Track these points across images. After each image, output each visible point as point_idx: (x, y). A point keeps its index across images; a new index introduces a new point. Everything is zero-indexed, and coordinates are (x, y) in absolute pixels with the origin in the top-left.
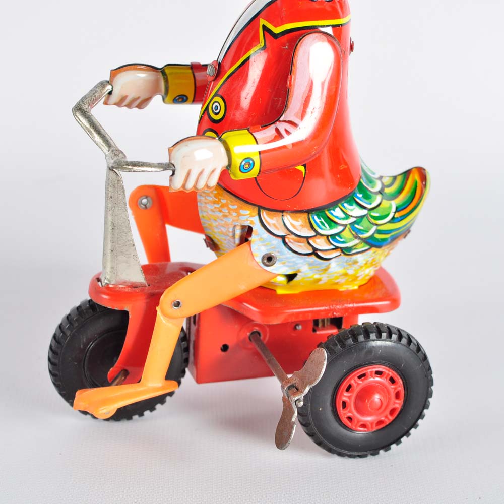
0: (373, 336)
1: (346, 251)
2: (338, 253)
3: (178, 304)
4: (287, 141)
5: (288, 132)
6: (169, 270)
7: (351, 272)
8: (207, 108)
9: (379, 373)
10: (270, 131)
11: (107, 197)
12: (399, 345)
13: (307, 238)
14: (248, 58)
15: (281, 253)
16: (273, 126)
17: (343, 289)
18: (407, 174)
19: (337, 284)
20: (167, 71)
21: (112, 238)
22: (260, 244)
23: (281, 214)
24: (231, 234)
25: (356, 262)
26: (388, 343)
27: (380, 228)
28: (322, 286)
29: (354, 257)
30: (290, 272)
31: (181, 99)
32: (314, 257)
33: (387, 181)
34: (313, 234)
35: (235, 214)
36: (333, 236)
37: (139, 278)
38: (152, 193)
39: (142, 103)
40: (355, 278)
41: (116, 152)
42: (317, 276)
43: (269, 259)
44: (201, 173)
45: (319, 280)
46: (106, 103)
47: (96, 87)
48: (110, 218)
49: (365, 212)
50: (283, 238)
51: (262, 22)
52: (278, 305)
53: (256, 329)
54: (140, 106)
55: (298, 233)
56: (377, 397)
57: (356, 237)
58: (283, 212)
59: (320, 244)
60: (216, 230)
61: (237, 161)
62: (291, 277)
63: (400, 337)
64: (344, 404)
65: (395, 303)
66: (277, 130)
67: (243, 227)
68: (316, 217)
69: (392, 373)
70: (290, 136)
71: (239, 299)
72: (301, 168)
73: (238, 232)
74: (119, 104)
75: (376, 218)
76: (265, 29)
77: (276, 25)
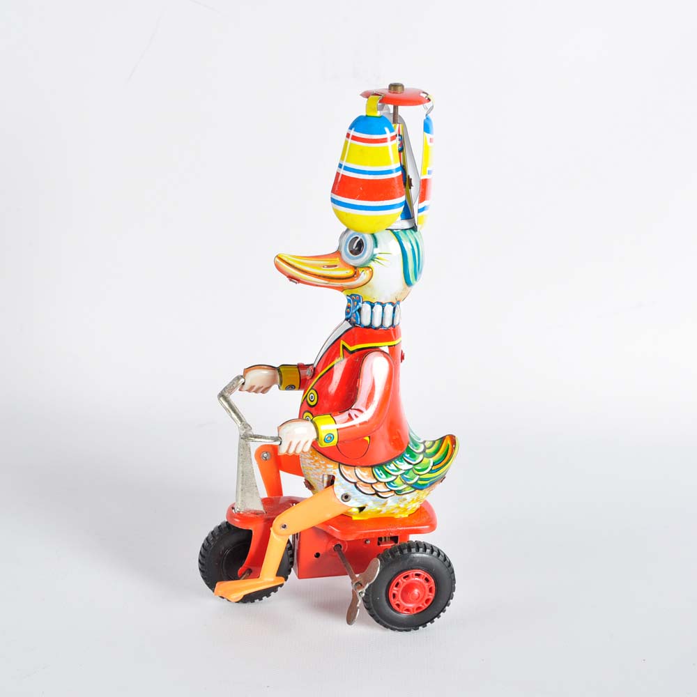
0: (413, 550)
1: (398, 492)
2: (393, 493)
3: (285, 527)
4: (356, 422)
5: (356, 416)
6: (281, 501)
7: (402, 506)
8: (306, 396)
9: (418, 575)
10: (345, 416)
11: (239, 455)
12: (431, 557)
13: (371, 484)
14: (333, 366)
15: (354, 493)
16: (347, 412)
17: (398, 516)
18: (443, 439)
19: (393, 513)
20: (281, 370)
21: (242, 481)
22: (340, 487)
23: (354, 468)
24: (321, 480)
25: (405, 499)
26: (424, 555)
27: (421, 477)
28: (382, 514)
29: (404, 496)
30: (361, 506)
31: (291, 387)
32: (376, 496)
33: (428, 444)
34: (375, 481)
35: (323, 467)
36: (389, 483)
37: (259, 507)
38: (271, 449)
39: (265, 390)
40: (406, 510)
41: (246, 426)
42: (379, 509)
43: (346, 497)
44: (298, 444)
45: (381, 511)
46: (240, 390)
47: (234, 380)
48: (241, 468)
49: (411, 466)
50: (355, 484)
51: (342, 343)
52: (352, 528)
53: (339, 543)
54: (263, 392)
55: (365, 481)
56: (416, 591)
57: (405, 483)
58: (355, 466)
59: (380, 488)
60: (312, 477)
61: (323, 435)
62: (361, 509)
63: (432, 551)
64: (394, 595)
65: (432, 527)
66: (349, 415)
67: (329, 476)
68: (377, 470)
69: (426, 575)
70: (358, 418)
71: (327, 523)
72: (367, 438)
73: (326, 479)
74: (249, 391)
75: (419, 470)
76: (344, 347)
77: (351, 345)
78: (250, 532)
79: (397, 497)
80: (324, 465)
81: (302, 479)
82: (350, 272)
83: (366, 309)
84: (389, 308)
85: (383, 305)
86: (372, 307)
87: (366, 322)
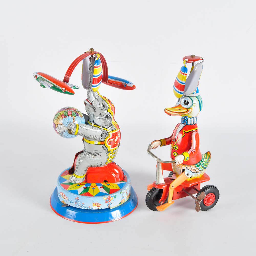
2: (200, 171)
3: (173, 186)
5: (193, 151)
8: (173, 148)
15: (190, 173)
18: (207, 153)
20: (161, 141)
21: (159, 175)
22: (186, 172)
23: (190, 166)
24: (180, 171)
27: (206, 165)
30: (191, 176)
32: (196, 173)
33: (204, 155)
34: (196, 168)
35: (181, 167)
36: (199, 168)
37: (164, 182)
42: (195, 176)
43: (188, 174)
44: (180, 162)
47: (149, 146)
49: (203, 162)
50: (191, 170)
51: (183, 130)
52: (188, 183)
53: (183, 188)
55: (193, 169)
57: (203, 167)
59: (197, 170)
60: (176, 170)
61: (186, 158)
62: (191, 177)
66: (191, 151)
68: (196, 165)
73: (182, 170)
74: (153, 148)
75: (205, 163)
76: (184, 132)
77: (187, 131)
78: (163, 189)
79: (201, 172)
80: (181, 166)
82: (186, 110)
83: (189, 120)
84: (195, 118)
85: (193, 118)
86: (191, 119)
87: (189, 123)
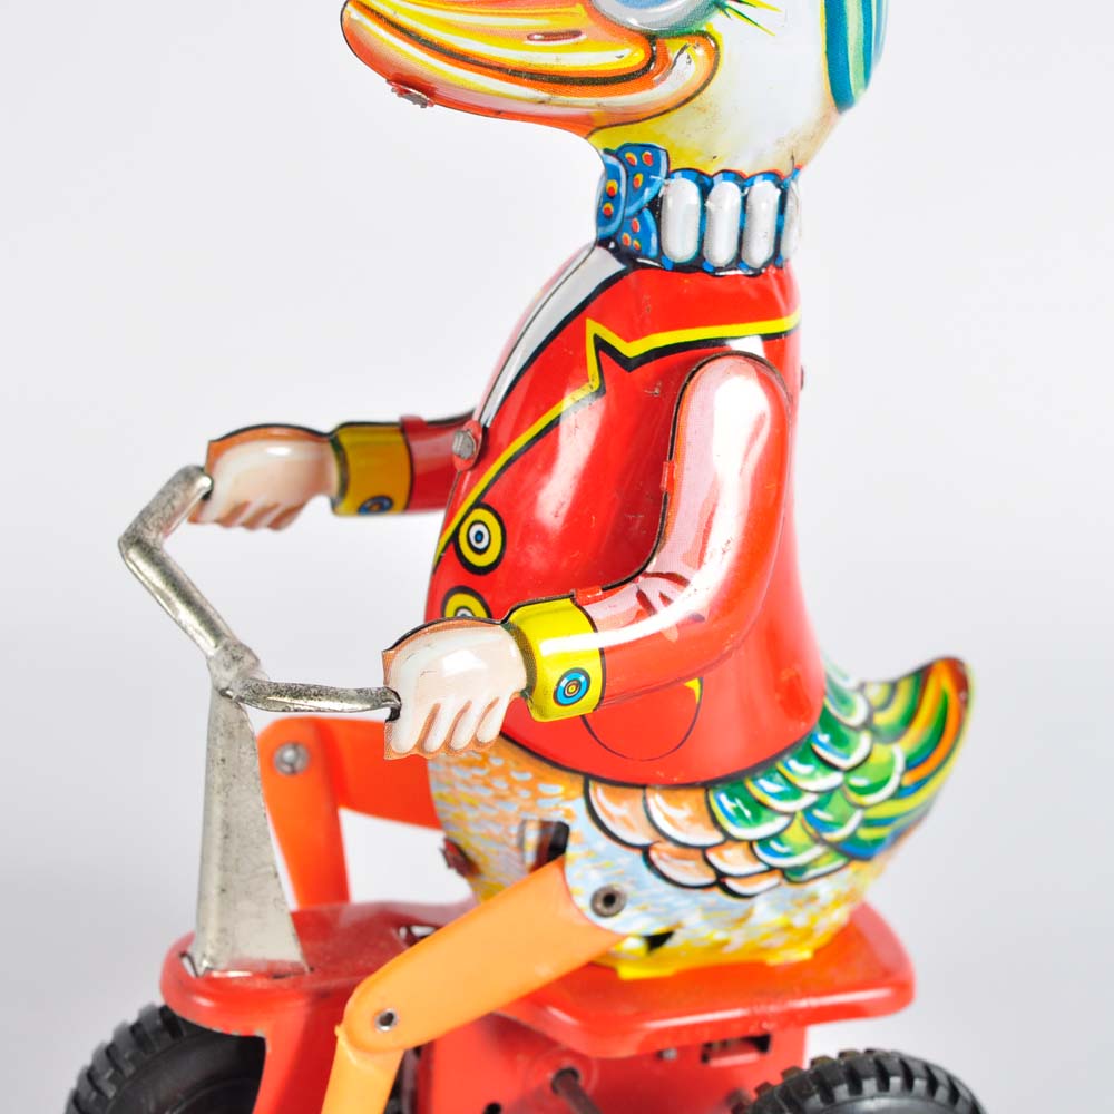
0: (870, 1085)
1: (791, 875)
2: (774, 880)
3: (388, 1019)
4: (664, 620)
5: (665, 600)
7: (800, 920)
8: (456, 538)
10: (626, 599)
11: (210, 761)
12: (932, 1105)
13: (704, 849)
14: (556, 421)
15: (637, 884)
16: (631, 588)
17: (775, 960)
18: (922, 675)
19: (765, 950)
20: (345, 439)
21: (223, 858)
22: (587, 866)
23: (640, 792)
24: (514, 842)
25: (813, 898)
26: (905, 1102)
27: (872, 814)
28: (730, 954)
29: (811, 887)
30: (656, 929)
31: (378, 504)
32: (717, 894)
33: (877, 694)
34: (716, 837)
35: (525, 794)
36: (763, 842)
37: (285, 948)
38: (308, 734)
39: (282, 517)
40: (808, 933)
41: (235, 652)
42: (719, 936)
43: (609, 900)
44: (463, 711)
45: (723, 944)
46: (194, 520)
47: (172, 482)
48: (218, 811)
49: (835, 779)
50: (645, 850)
51: (593, 328)
52: (627, 1010)
53: (567, 1063)
54: (276, 525)
55: (682, 838)
57: (818, 840)
58: (644, 787)
59: (733, 861)
60: (474, 830)
61: (550, 676)
62: (656, 941)
63: (933, 1084)
66: (642, 597)
67: (544, 825)
68: (723, 798)
70: (671, 606)
71: (538, 999)
72: (694, 684)
73: (532, 836)
74: (226, 521)
75: (862, 791)
76: (601, 345)
77: (629, 337)
78: (258, 1044)
79: (789, 889)
80: (526, 785)
81: (433, 840)
82: (633, 56)
83: (682, 197)
84: (765, 194)
85: (742, 181)
86: (705, 192)
87: (680, 246)
